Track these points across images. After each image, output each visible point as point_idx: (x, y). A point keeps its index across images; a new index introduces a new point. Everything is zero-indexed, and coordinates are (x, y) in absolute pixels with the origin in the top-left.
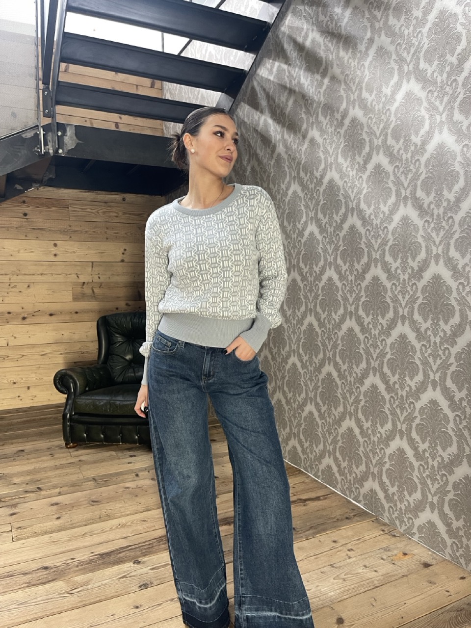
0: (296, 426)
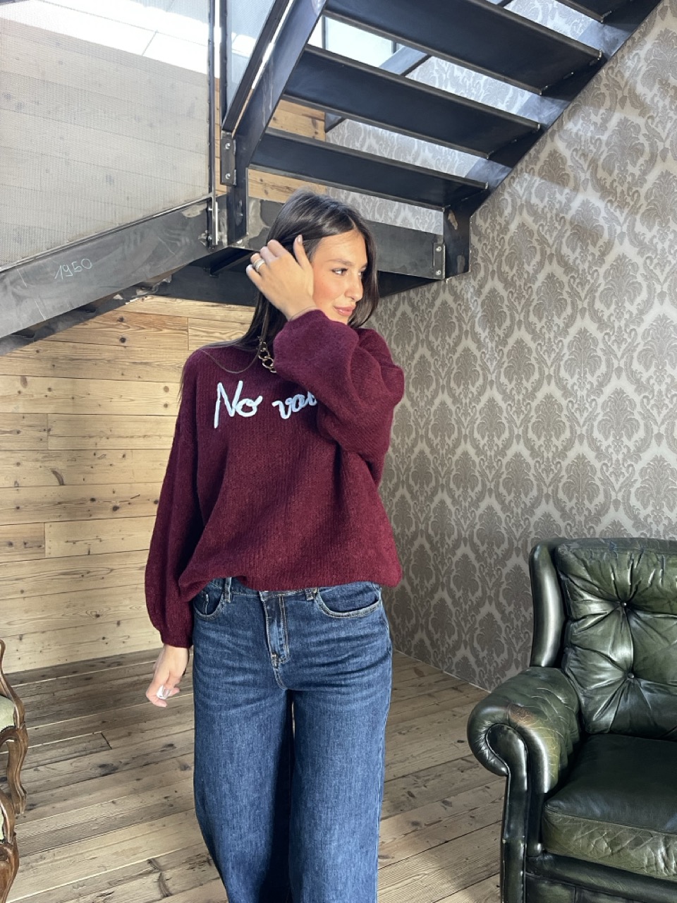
0: (468, 632)
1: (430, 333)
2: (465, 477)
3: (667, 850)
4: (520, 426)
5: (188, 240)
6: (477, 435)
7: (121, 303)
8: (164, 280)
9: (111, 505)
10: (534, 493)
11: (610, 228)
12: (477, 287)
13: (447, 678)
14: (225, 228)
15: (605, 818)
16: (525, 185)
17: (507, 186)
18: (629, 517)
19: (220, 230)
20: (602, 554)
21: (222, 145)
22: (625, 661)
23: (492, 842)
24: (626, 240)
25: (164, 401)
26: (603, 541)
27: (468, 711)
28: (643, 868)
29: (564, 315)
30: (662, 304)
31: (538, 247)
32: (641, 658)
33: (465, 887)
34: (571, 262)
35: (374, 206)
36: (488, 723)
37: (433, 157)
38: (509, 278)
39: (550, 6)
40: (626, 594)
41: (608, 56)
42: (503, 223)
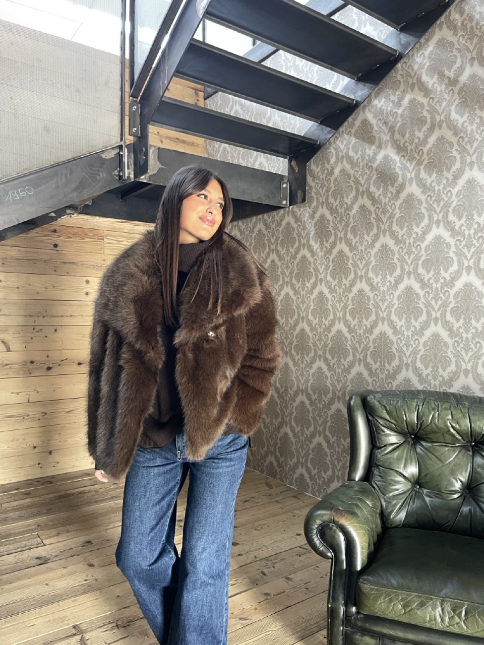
1: (279, 245)
2: (302, 346)
3: (443, 610)
4: (341, 311)
5: (105, 175)
6: (310, 317)
7: (54, 219)
8: (87, 203)
9: (46, 366)
10: (350, 358)
11: (403, 175)
12: (311, 213)
13: (289, 489)
14: (132, 167)
15: (400, 587)
16: (345, 143)
17: (333, 143)
18: (416, 376)
19: (128, 168)
20: (398, 402)
21: (131, 107)
22: (413, 476)
23: (321, 605)
24: (414, 182)
25: (86, 290)
26: (398, 393)
27: (305, 512)
28: (426, 622)
29: (372, 234)
30: (438, 228)
31: (354, 186)
32: (423, 474)
33: (302, 638)
34: (376, 197)
35: (239, 154)
36: (319, 522)
37: (281, 120)
38: (334, 207)
39: (363, 17)
40: (414, 430)
41: (403, 53)
42: (330, 169)
